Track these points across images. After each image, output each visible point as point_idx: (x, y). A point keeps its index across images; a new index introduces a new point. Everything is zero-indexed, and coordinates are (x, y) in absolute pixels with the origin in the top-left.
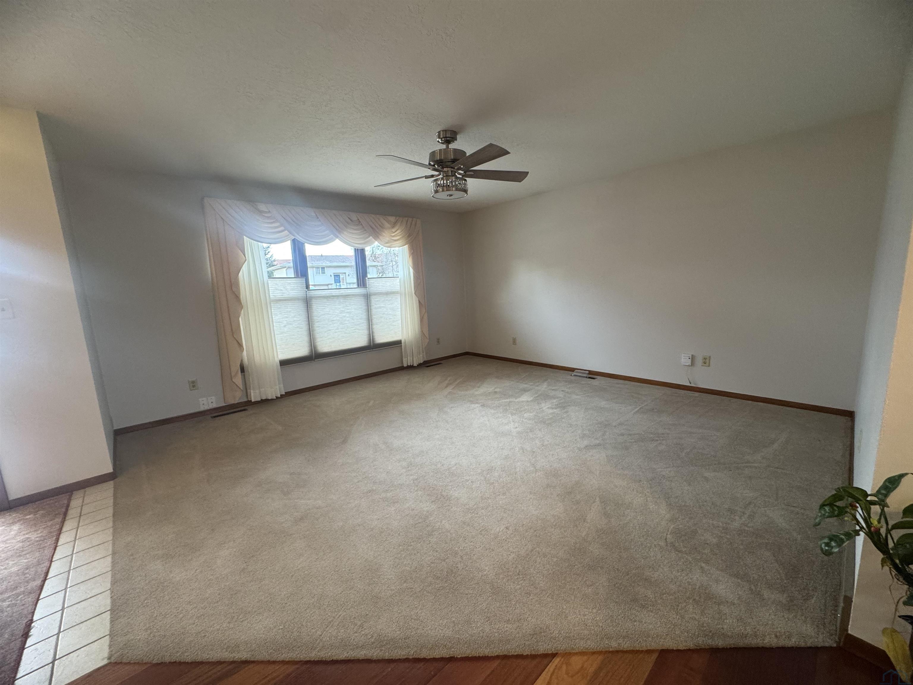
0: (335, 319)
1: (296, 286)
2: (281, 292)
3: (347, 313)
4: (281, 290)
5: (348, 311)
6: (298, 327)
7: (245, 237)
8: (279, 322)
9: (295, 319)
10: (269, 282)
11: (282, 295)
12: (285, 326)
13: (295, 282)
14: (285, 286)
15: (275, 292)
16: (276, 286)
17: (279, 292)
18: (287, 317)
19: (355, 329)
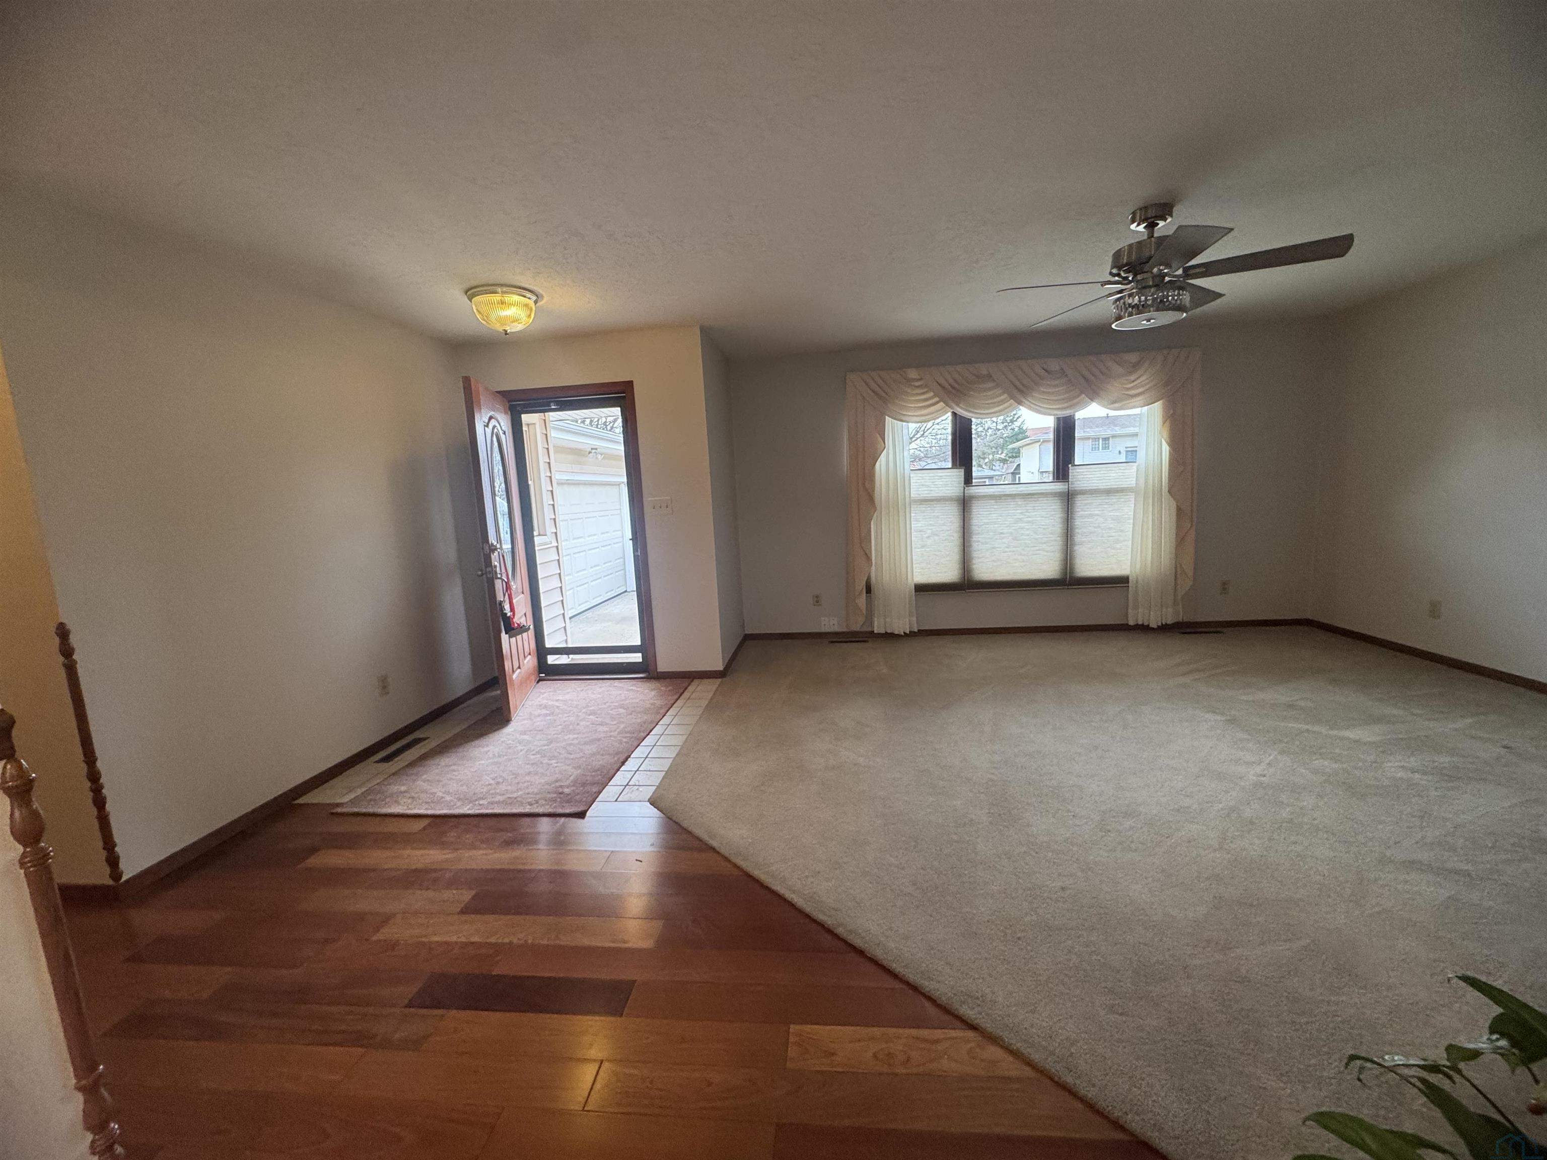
0: (1005, 531)
1: (950, 480)
2: (929, 489)
3: (1028, 522)
4: (928, 486)
5: (1030, 519)
6: (945, 540)
7: (887, 417)
8: (920, 531)
9: (944, 528)
10: (911, 475)
11: (928, 494)
12: (928, 537)
13: (949, 474)
14: (934, 481)
15: (920, 489)
16: (923, 481)
17: (926, 489)
18: (931, 525)
19: (1039, 550)
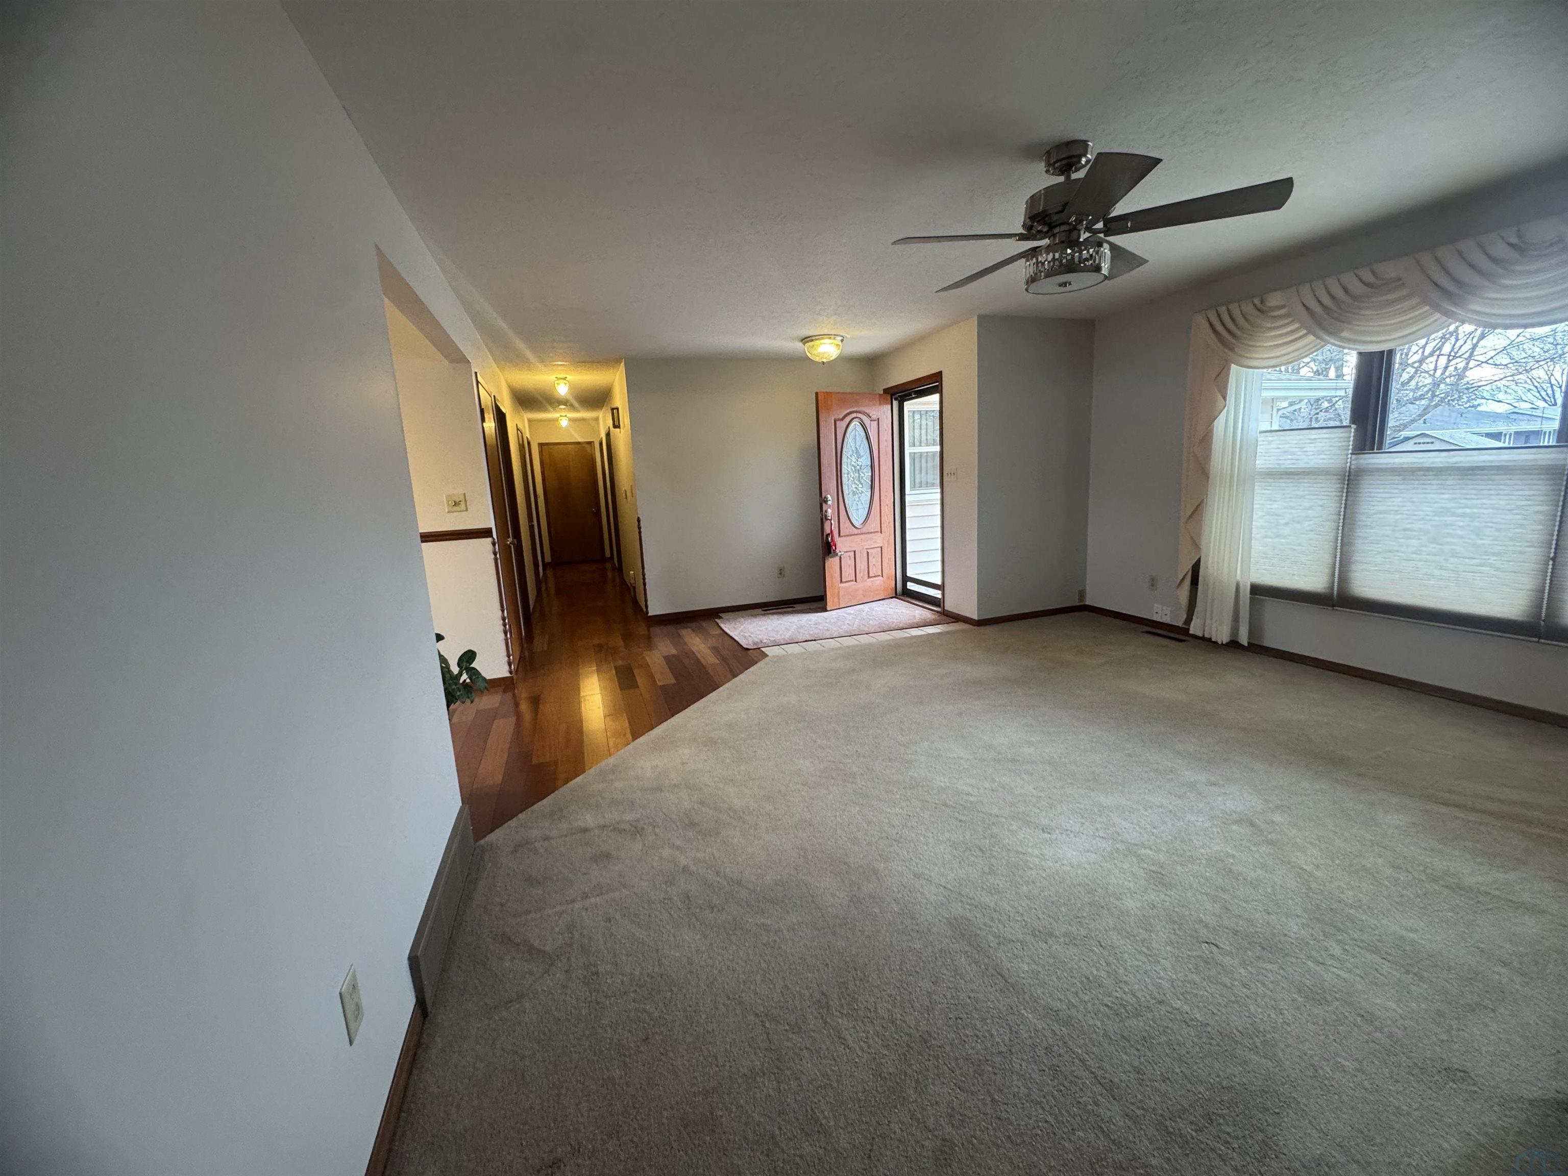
0: (1414, 526)
1: (1327, 444)
2: (1293, 457)
3: (1464, 515)
4: (1293, 454)
5: (1468, 511)
6: (1312, 531)
7: (1232, 365)
8: (1276, 515)
9: (1311, 513)
10: (1260, 439)
11: (1293, 464)
12: (1287, 524)
13: (1327, 436)
14: (1303, 446)
15: (1281, 458)
16: (1286, 446)
17: (1290, 457)
18: (1292, 508)
19: (1481, 565)
